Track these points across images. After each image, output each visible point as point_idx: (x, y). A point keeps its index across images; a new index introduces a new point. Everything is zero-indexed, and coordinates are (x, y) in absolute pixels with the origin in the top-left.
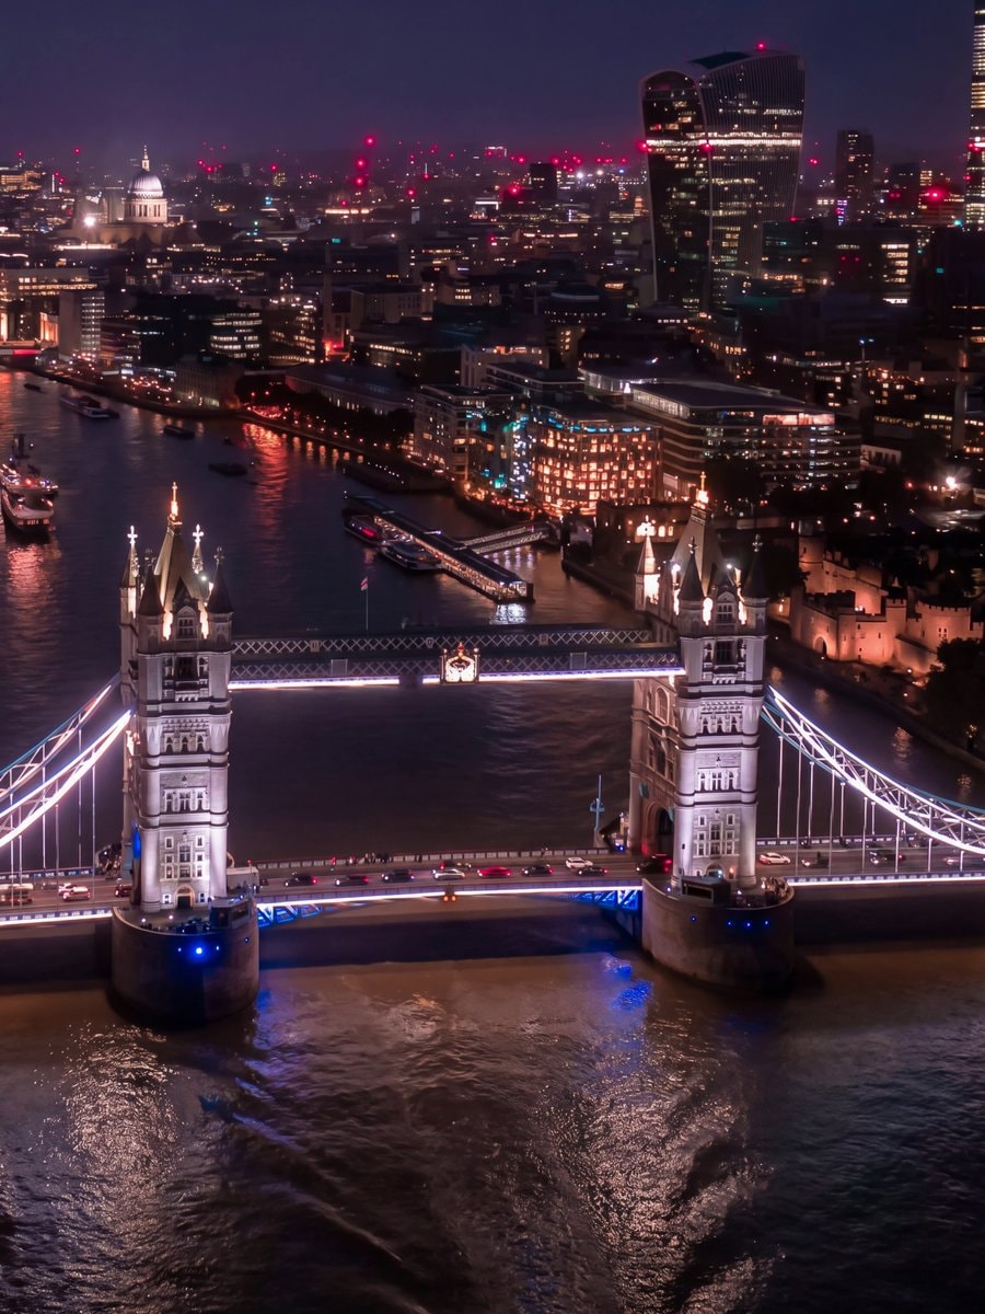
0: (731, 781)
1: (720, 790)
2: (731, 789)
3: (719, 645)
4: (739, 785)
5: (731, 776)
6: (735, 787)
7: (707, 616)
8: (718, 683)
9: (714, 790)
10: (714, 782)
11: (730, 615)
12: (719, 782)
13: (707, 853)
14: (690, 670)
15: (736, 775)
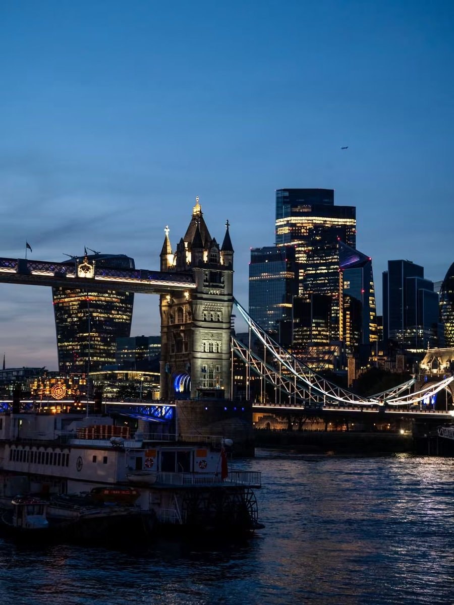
0: (218, 348)
1: (212, 352)
2: (218, 352)
3: (211, 273)
4: (221, 350)
5: (218, 345)
6: (219, 351)
7: (205, 259)
8: (211, 294)
9: (210, 352)
10: (210, 347)
11: (216, 259)
12: (212, 348)
13: (207, 385)
14: (198, 285)
15: (220, 345)
